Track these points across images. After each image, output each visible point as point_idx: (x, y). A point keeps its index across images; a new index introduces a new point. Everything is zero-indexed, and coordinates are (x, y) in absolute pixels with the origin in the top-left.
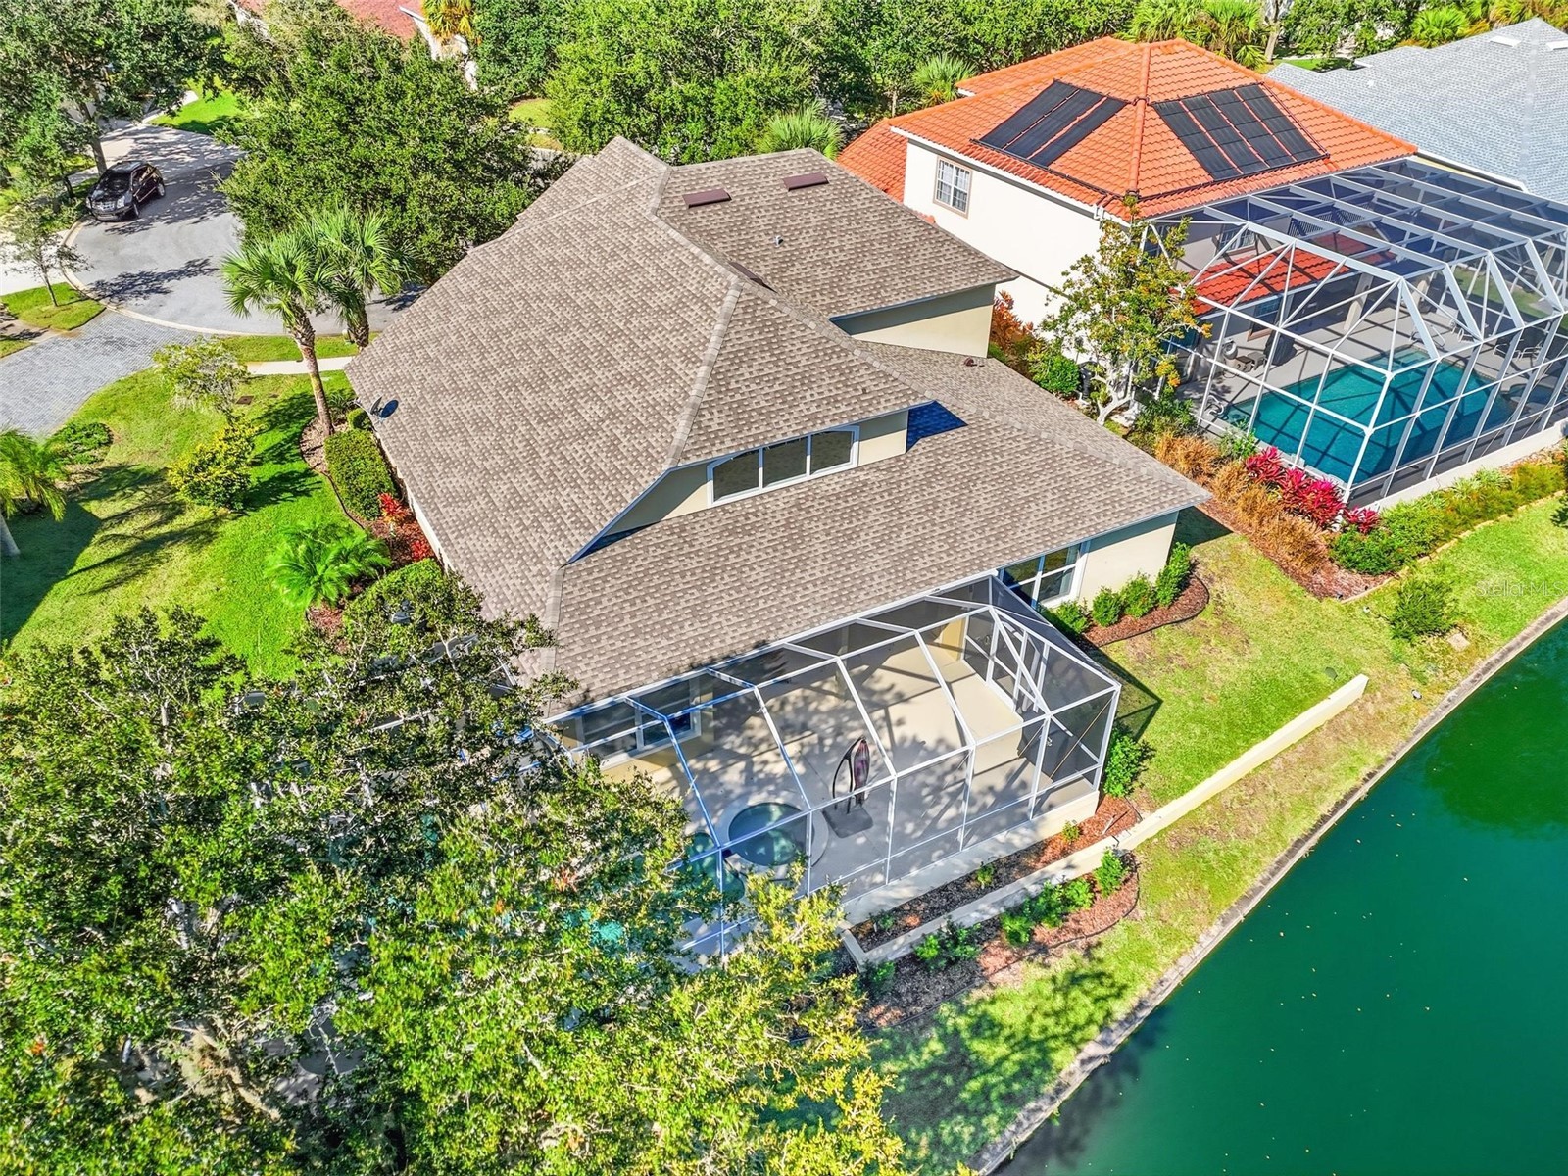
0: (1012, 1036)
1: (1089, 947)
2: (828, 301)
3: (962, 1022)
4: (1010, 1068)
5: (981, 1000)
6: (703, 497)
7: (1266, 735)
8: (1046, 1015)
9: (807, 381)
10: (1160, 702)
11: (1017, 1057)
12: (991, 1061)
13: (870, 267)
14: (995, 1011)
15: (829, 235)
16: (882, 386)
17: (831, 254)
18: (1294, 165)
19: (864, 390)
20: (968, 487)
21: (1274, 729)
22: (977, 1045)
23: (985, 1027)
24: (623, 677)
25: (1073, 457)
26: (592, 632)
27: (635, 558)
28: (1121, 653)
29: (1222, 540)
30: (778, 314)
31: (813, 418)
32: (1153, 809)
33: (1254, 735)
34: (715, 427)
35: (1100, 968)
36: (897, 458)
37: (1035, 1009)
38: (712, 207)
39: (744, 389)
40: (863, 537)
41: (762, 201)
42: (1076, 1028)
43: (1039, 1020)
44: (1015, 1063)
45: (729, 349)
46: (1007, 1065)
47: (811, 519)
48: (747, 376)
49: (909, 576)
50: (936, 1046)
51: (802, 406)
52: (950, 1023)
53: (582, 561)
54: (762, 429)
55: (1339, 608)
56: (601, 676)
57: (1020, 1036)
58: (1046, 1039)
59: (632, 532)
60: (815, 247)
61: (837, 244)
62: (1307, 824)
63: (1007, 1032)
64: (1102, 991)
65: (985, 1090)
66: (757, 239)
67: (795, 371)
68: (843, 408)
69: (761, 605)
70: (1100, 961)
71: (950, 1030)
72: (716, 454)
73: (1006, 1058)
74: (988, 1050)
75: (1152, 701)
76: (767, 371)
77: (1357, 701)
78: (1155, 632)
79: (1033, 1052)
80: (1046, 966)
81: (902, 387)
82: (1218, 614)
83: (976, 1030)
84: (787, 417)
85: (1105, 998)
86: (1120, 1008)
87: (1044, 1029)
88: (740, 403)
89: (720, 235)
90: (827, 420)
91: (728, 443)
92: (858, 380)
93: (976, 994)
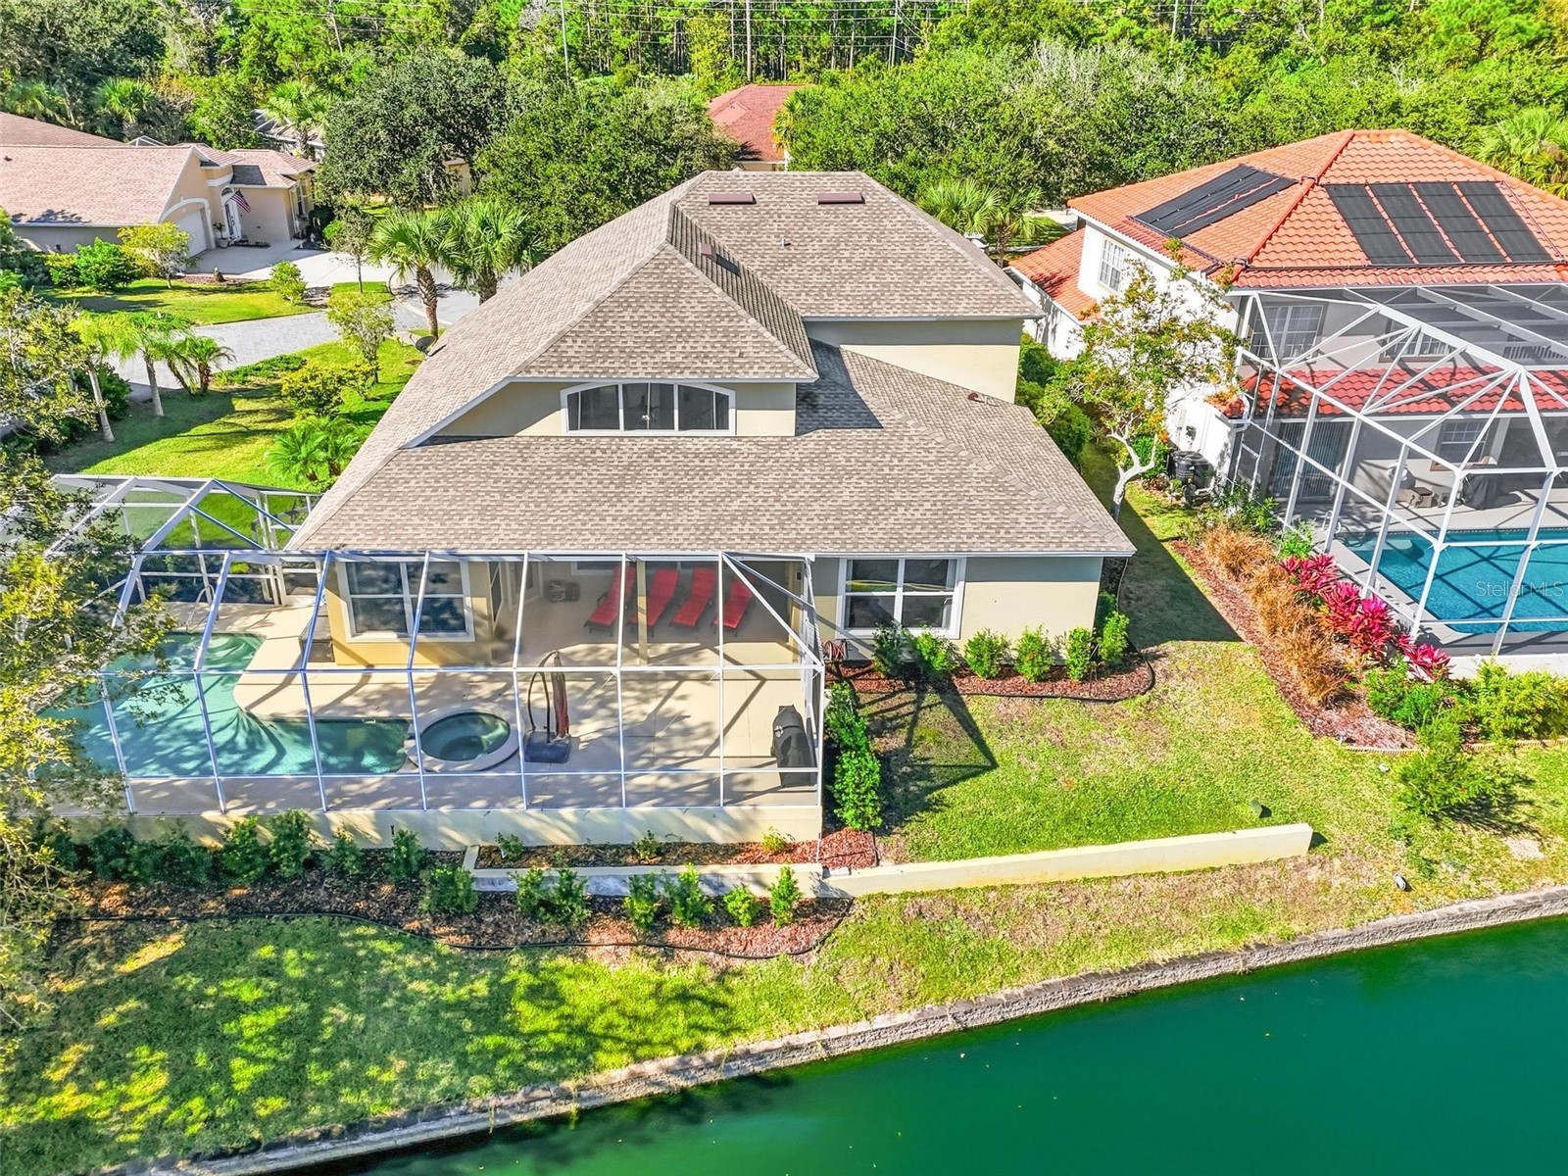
0: (570, 1017)
1: (724, 972)
2: (811, 301)
3: (525, 979)
4: (544, 1044)
5: (559, 969)
6: (557, 423)
7: (1110, 839)
8: (623, 1014)
9: (684, 334)
10: (994, 765)
11: (560, 1038)
12: (527, 1029)
13: (873, 279)
14: (566, 985)
15: (843, 246)
16: (762, 354)
17: (836, 262)
18: (1507, 265)
19: (741, 354)
20: (840, 478)
21: (1127, 838)
22: (524, 1008)
23: (545, 994)
24: (379, 541)
25: (983, 479)
26: (384, 502)
27: (465, 458)
28: (982, 708)
29: (1222, 645)
30: (688, 275)
31: (674, 367)
32: (898, 861)
33: (1093, 835)
34: (571, 353)
35: (723, 997)
36: (783, 438)
37: (615, 1003)
38: (734, 207)
39: (618, 328)
40: (696, 493)
41: (787, 209)
42: (648, 1042)
43: (611, 1015)
44: (552, 1042)
45: (623, 294)
46: (543, 1039)
47: (655, 467)
48: (627, 319)
49: (717, 535)
50: (481, 987)
51: (668, 354)
52: (513, 973)
53: (419, 449)
54: (617, 365)
55: (1339, 753)
56: (361, 536)
57: (577, 1022)
58: (605, 1037)
59: (480, 438)
60: (821, 255)
61: (847, 254)
62: (1117, 961)
63: (566, 1010)
64: (707, 1019)
65: (500, 1052)
66: (765, 238)
67: (678, 324)
68: (710, 365)
69: (550, 522)
70: (729, 991)
71: (505, 980)
72: (558, 375)
73: (544, 1033)
74: (530, 1016)
75: (982, 760)
76: (650, 319)
77: (1295, 858)
78: (1045, 701)
79: (580, 1042)
80: (659, 968)
81: (784, 360)
82: (1147, 707)
83: (533, 994)
84: (648, 359)
85: (705, 1030)
86: (716, 1046)
87: (610, 1026)
88: (607, 339)
89: (728, 231)
90: (687, 372)
91: (576, 368)
92: (739, 344)
93: (561, 960)
